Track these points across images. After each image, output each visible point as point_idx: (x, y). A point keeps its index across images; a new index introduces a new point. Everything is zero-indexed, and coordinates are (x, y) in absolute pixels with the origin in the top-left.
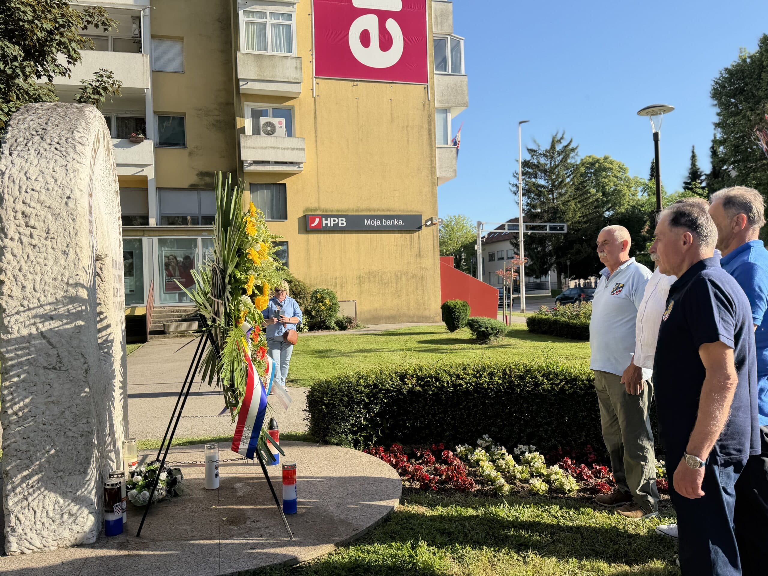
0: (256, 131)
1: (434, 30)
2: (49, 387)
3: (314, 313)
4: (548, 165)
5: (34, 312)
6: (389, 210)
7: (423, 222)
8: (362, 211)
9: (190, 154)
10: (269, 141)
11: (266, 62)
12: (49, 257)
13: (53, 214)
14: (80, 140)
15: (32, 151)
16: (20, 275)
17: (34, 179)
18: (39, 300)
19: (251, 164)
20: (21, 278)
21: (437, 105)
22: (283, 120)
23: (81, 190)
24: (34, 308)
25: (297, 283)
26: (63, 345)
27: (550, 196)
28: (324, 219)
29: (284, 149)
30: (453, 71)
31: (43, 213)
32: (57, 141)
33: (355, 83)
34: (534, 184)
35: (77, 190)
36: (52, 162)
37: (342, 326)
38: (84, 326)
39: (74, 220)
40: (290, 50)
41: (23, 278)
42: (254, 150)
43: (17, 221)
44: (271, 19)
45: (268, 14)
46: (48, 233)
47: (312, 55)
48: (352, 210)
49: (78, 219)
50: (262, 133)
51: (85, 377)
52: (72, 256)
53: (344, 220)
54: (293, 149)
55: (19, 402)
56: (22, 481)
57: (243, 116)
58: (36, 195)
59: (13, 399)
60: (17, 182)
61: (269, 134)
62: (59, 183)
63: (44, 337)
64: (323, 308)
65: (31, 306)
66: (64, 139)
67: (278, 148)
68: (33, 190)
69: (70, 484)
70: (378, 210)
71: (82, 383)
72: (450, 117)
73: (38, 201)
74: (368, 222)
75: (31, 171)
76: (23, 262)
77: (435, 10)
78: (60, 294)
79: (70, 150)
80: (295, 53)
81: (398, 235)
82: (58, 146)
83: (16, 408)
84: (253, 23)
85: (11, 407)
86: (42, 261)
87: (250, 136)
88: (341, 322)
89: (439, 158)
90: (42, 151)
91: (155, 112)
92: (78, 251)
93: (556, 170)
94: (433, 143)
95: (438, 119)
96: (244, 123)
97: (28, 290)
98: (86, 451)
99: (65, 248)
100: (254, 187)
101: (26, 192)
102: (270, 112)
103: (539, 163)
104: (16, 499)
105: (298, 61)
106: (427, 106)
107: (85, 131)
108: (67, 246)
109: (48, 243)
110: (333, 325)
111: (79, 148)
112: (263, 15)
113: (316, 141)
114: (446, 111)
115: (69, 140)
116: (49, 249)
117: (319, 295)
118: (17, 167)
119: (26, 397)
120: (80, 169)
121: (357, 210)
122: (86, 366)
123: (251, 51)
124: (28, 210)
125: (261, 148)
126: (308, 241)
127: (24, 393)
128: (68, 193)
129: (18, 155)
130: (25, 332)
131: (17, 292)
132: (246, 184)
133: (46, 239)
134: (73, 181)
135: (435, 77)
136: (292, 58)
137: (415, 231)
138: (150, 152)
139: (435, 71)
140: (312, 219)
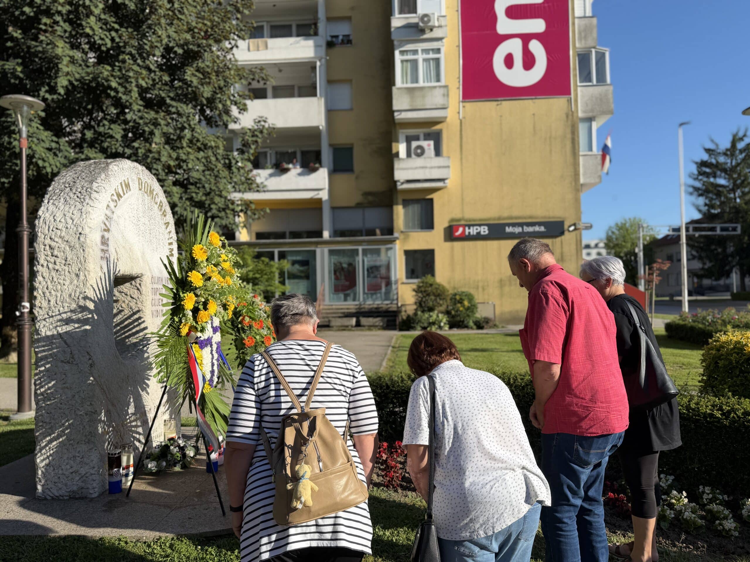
0: (409, 155)
1: (577, 45)
2: (64, 376)
3: (453, 312)
4: (729, 165)
5: (55, 318)
6: (531, 217)
7: (566, 227)
8: (504, 219)
9: (357, 178)
10: (418, 162)
11: (417, 93)
12: (66, 278)
13: (70, 247)
14: (96, 189)
15: (62, 199)
16: (47, 292)
17: (58, 220)
18: (59, 311)
19: (402, 183)
20: (48, 294)
21: (581, 114)
22: (432, 143)
23: (90, 228)
24: (56, 316)
25: (437, 286)
26: (74, 345)
27: (732, 195)
28: (467, 228)
29: (432, 168)
30: (597, 81)
31: (63, 246)
32: (79, 190)
33: (499, 103)
34: (712, 184)
35: (86, 227)
36: (73, 207)
37: (479, 325)
38: (89, 330)
39: (84, 250)
40: (438, 80)
41: (49, 294)
42: (405, 171)
43: (46, 252)
44: (422, 54)
45: (420, 52)
46: (66, 261)
47: (459, 82)
48: (494, 219)
49: (86, 251)
50: (413, 156)
51: (90, 370)
52: (82, 277)
53: (486, 228)
54: (439, 167)
55: (45, 385)
56: (46, 445)
57: (397, 141)
58: (59, 232)
59: (40, 383)
60: (47, 223)
61: (419, 155)
62: (74, 223)
63: (62, 338)
64: (461, 309)
65: (54, 314)
66: (85, 189)
67: (426, 167)
68: (57, 229)
69: (78, 450)
70: (519, 218)
71: (88, 374)
72: (595, 126)
73: (60, 237)
74: (508, 230)
75: (57, 215)
76: (49, 283)
77: (579, 26)
78: (74, 306)
79: (87, 197)
80: (443, 83)
82: (79, 195)
83: (42, 390)
84: (407, 61)
85: (39, 389)
86: (62, 282)
87: (403, 159)
88: (479, 322)
89: (584, 166)
90: (68, 199)
91: (331, 145)
92: (86, 273)
93: (738, 168)
94: (577, 151)
95: (582, 128)
96: (398, 148)
97: (52, 303)
98: (90, 427)
99: (77, 272)
100: (406, 203)
101: (52, 230)
102: (422, 137)
103: (717, 162)
104: (42, 458)
105: (445, 89)
106: (570, 117)
107: (103, 182)
108: (79, 270)
109: (66, 268)
110: (471, 324)
111: (94, 195)
112: (415, 52)
113: (461, 157)
114: (590, 120)
115: (89, 189)
116: (67, 273)
117: (458, 297)
118: (50, 212)
119: (50, 383)
120: (91, 211)
121: (499, 218)
122: (90, 361)
123: (405, 85)
124: (53, 244)
125: (412, 168)
126: (452, 248)
127: (48, 380)
128: (80, 230)
129: (53, 204)
130: (49, 333)
131: (45, 304)
132: (400, 201)
133: (64, 265)
134: (85, 221)
135: (579, 89)
136: (440, 87)
137: (556, 237)
138: (325, 178)
139: (579, 84)
140: (456, 228)
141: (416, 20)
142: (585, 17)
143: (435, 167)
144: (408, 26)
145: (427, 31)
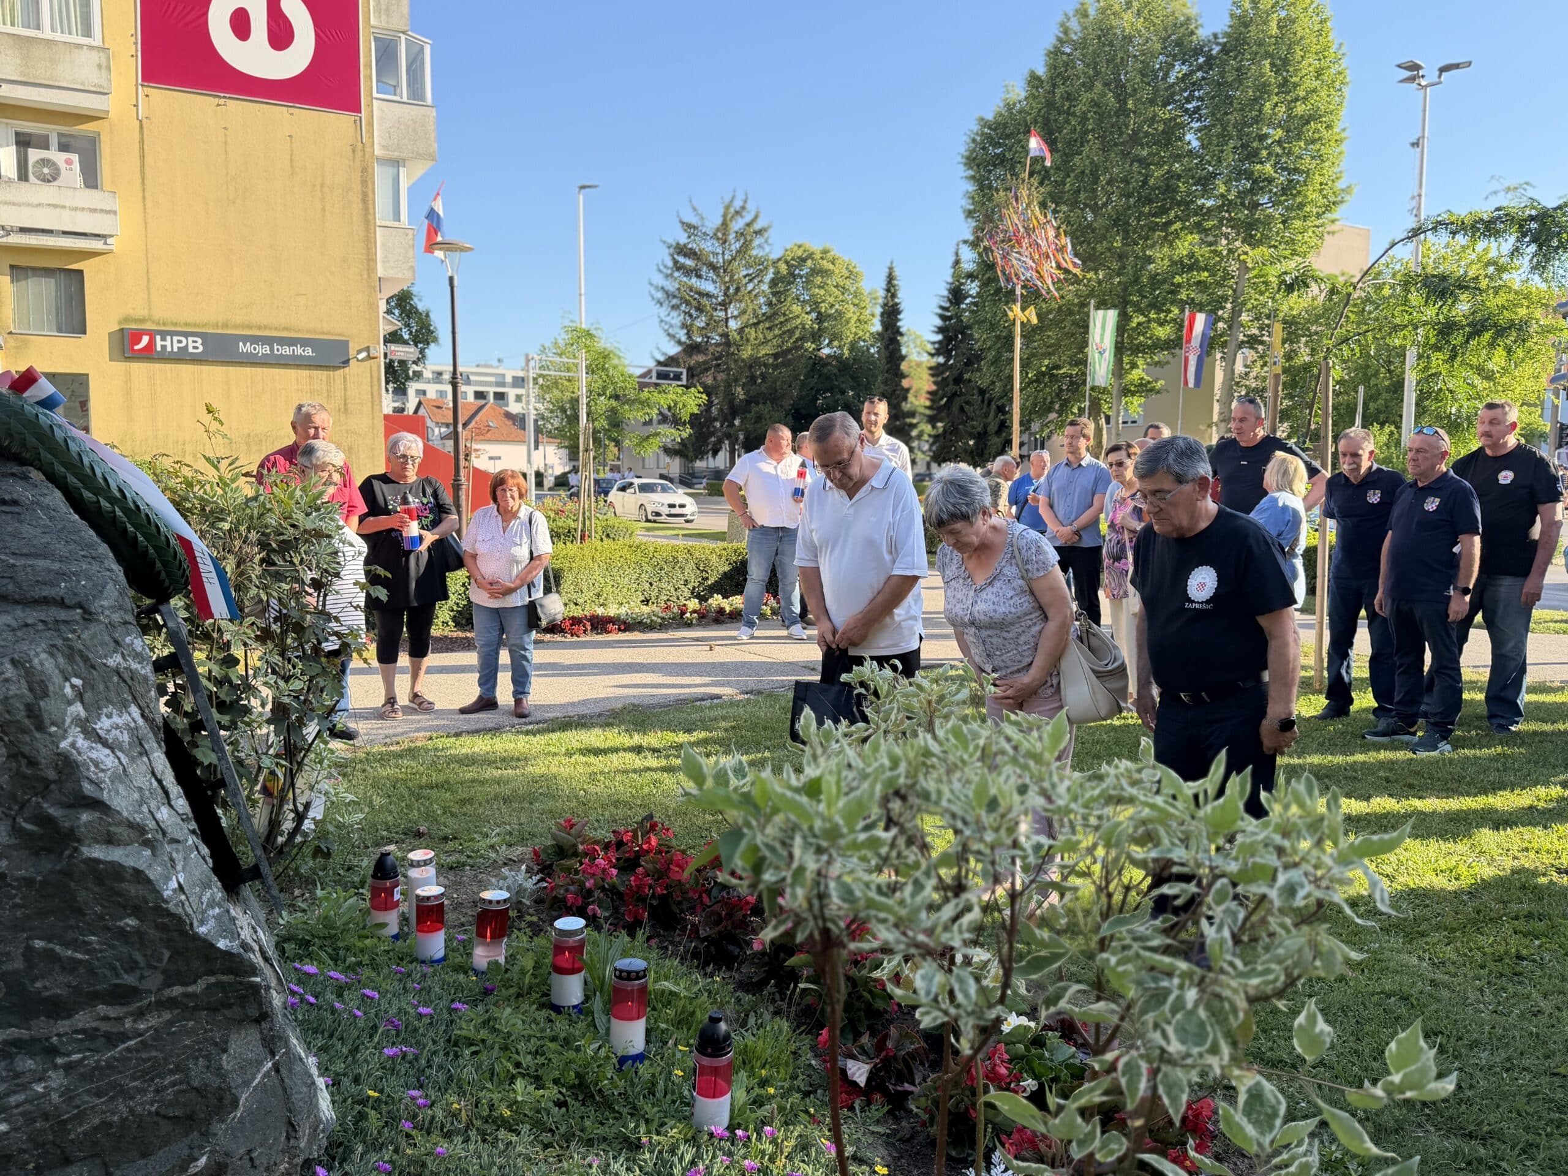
0: (23, 176)
1: (373, 21)
4: (719, 257)
6: (286, 329)
7: (352, 353)
8: (235, 327)
10: (46, 193)
11: (38, 51)
19: (9, 232)
21: (377, 151)
22: (75, 158)
29: (76, 209)
30: (412, 96)
33: (222, 101)
40: (87, 33)
47: (136, 43)
48: (217, 326)
50: (31, 177)
53: (200, 341)
54: (94, 211)
61: (45, 180)
67: (64, 207)
70: (266, 327)
72: (406, 174)
74: (245, 348)
80: (98, 40)
81: (304, 373)
87: (10, 182)
89: (384, 245)
94: (371, 217)
95: (381, 177)
100: (19, 272)
102: (54, 141)
103: (702, 250)
105: (103, 55)
106: (359, 154)
113: (144, 198)
114: (396, 163)
121: (225, 326)
125: (28, 205)
126: (128, 374)
132: (4, 267)
135: (376, 104)
136: (91, 48)
137: (335, 368)
139: (376, 95)
140: (136, 337)
143: (83, 209)
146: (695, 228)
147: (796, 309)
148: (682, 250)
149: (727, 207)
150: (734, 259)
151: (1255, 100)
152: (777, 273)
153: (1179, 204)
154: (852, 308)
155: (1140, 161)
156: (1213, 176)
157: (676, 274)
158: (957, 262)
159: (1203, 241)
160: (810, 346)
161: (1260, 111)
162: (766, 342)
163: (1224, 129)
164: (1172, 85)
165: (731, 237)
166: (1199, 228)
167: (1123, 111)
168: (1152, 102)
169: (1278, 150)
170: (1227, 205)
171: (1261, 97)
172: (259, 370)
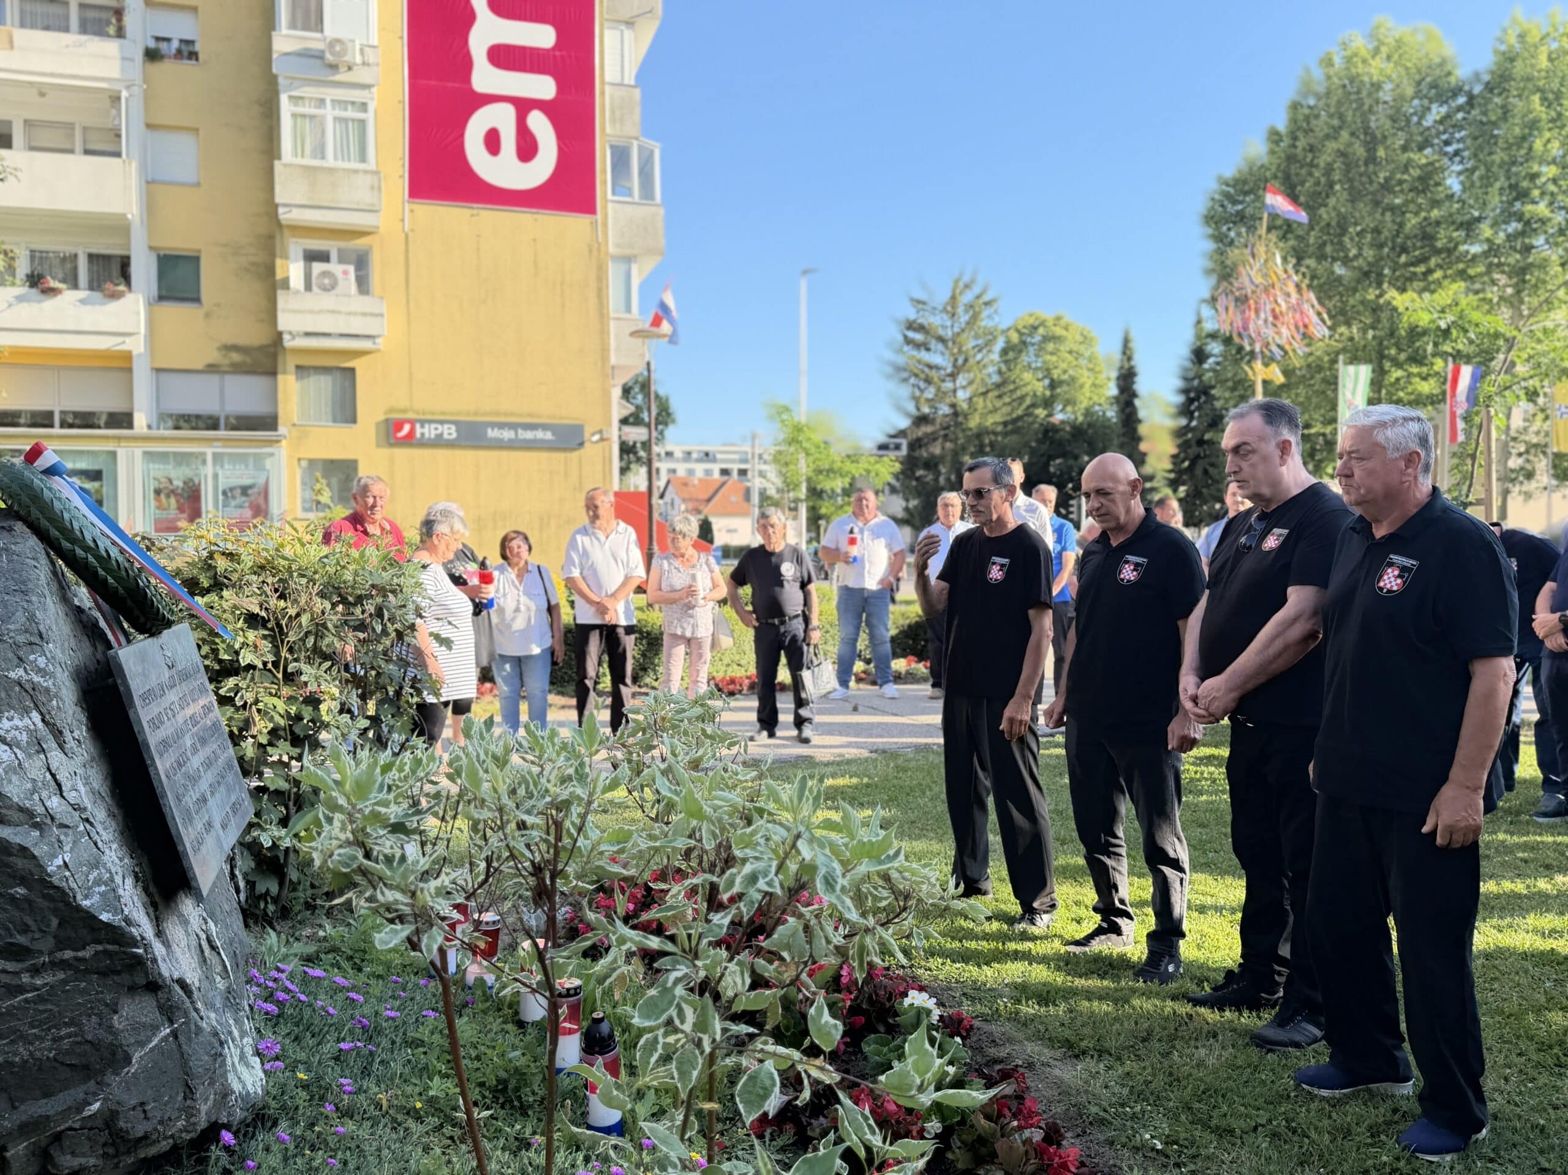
0: (308, 287)
1: (608, 130)
4: (949, 331)
6: (530, 415)
7: (587, 435)
8: (485, 414)
9: (207, 315)
10: (326, 301)
11: (325, 177)
19: (294, 337)
21: (612, 249)
22: (351, 269)
28: (418, 426)
29: (349, 314)
33: (475, 212)
40: (363, 158)
42: (301, 316)
44: (333, 108)
45: (328, 103)
47: (404, 166)
48: (468, 414)
50: (315, 288)
53: (453, 428)
54: (364, 314)
57: (285, 257)
61: (325, 289)
67: (339, 312)
70: (512, 414)
72: (637, 269)
74: (492, 433)
77: (612, 99)
80: (371, 165)
81: (544, 455)
84: (303, 116)
87: (297, 292)
89: (617, 336)
91: (152, 250)
94: (605, 310)
95: (614, 272)
96: (288, 269)
100: (303, 371)
102: (334, 256)
103: (930, 324)
105: (376, 177)
106: (596, 251)
112: (320, 102)
113: (408, 300)
114: (629, 259)
121: (476, 414)
123: (299, 161)
125: (311, 312)
126: (393, 459)
132: (291, 366)
135: (610, 206)
136: (366, 172)
137: (573, 449)
138: (138, 313)
139: (610, 196)
140: (398, 425)
141: (320, 46)
142: (621, 85)
143: (355, 314)
144: (305, 54)
145: (343, 69)
146: (924, 303)
147: (1027, 376)
148: (911, 326)
149: (957, 282)
150: (963, 330)
151: (1524, 138)
152: (1008, 342)
153: (1438, 252)
154: (1086, 373)
155: (1392, 209)
156: (1479, 220)
157: (906, 348)
158: (1199, 322)
159: (1468, 290)
160: (1041, 412)
161: (1530, 149)
162: (995, 410)
163: (1488, 170)
164: (1428, 129)
165: (960, 310)
166: (1463, 275)
167: (1371, 159)
168: (1405, 148)
169: (1552, 188)
170: (1493, 250)
171: (1530, 135)
172: (504, 454)
